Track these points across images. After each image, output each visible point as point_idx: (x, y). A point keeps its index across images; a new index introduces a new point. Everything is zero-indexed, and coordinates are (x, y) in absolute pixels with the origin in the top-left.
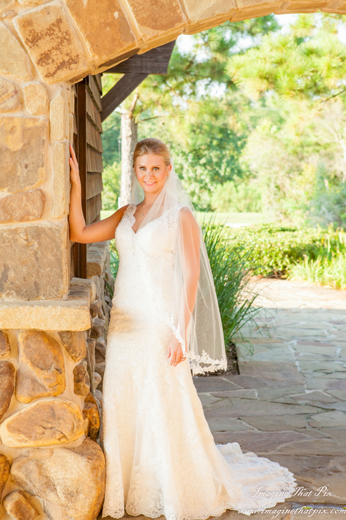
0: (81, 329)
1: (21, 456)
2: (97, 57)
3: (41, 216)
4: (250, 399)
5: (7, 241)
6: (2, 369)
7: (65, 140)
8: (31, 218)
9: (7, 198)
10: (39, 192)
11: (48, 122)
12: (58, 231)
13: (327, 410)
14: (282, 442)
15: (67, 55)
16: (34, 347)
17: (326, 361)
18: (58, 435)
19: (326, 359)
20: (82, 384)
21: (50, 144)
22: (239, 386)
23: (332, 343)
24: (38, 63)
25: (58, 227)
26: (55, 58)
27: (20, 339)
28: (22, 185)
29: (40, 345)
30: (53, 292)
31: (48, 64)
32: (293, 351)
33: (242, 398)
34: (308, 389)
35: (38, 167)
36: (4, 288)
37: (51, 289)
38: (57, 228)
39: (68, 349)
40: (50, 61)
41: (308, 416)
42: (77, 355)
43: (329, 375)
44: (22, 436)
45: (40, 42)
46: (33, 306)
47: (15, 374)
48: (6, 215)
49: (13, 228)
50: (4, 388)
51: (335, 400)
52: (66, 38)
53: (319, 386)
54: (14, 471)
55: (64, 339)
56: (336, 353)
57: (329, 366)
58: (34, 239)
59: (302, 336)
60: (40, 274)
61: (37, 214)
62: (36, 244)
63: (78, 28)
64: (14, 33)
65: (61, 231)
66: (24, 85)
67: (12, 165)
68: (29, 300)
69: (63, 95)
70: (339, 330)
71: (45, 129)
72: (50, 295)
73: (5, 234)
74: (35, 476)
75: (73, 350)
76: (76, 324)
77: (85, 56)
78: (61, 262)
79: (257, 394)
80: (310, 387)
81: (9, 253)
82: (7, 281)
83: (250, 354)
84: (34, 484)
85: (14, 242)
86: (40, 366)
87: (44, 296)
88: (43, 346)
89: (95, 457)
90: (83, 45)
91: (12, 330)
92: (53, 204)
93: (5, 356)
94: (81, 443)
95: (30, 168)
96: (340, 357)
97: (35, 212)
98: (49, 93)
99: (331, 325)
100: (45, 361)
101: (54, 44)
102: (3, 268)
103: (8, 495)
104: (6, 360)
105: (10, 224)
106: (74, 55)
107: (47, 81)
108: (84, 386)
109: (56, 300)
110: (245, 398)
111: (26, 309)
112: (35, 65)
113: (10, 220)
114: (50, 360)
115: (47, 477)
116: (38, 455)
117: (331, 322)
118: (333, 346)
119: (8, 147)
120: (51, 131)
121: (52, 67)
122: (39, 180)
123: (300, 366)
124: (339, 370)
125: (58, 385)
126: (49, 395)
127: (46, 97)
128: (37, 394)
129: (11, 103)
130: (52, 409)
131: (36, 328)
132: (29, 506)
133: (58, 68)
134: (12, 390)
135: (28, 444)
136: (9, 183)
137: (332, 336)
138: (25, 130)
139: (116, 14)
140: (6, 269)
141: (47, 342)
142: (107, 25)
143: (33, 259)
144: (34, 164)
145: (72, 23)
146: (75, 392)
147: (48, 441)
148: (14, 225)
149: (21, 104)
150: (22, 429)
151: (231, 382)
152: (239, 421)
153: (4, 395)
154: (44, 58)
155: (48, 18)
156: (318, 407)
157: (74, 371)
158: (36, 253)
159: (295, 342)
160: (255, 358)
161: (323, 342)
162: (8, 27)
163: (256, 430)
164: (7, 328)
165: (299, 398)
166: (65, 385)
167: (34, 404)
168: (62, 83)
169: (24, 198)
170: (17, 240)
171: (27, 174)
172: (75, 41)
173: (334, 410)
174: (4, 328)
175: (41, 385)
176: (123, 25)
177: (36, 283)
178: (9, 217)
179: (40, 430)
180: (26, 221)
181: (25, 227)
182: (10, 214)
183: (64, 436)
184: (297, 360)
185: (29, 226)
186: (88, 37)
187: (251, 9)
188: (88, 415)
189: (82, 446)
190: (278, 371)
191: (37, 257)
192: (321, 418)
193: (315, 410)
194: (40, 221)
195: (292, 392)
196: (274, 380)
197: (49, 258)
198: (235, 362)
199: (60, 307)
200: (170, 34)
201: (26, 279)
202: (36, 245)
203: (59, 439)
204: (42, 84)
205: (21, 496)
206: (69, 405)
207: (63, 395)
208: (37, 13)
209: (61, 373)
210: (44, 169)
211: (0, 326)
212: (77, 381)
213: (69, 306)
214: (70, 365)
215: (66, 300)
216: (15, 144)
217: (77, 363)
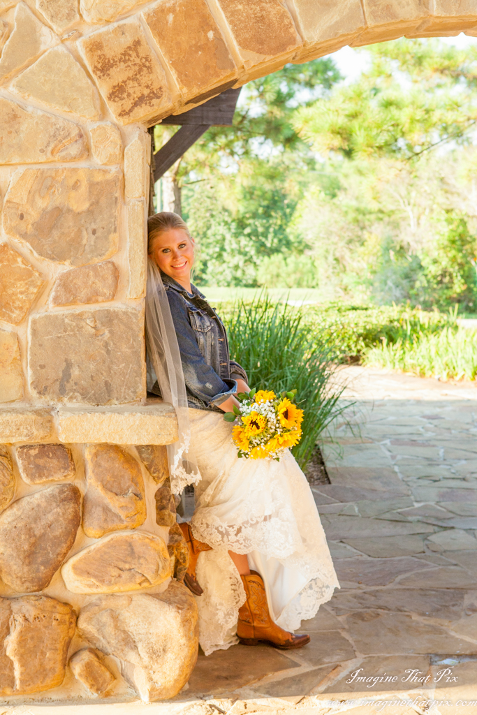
0: (167, 442)
1: (91, 604)
2: (185, 90)
3: (113, 297)
4: (350, 516)
5: (69, 329)
6: (65, 494)
7: (143, 198)
8: (100, 299)
9: (69, 273)
10: (110, 265)
11: (122, 175)
12: (136, 315)
13: (445, 528)
14: (400, 572)
15: (147, 87)
16: (106, 466)
17: (429, 465)
18: (139, 579)
19: (429, 462)
20: (167, 512)
21: (125, 203)
22: (333, 499)
23: (432, 443)
24: (110, 99)
25: (136, 310)
26: (131, 91)
27: (88, 455)
28: (89, 256)
29: (113, 463)
30: (128, 394)
31: (122, 99)
32: (388, 454)
33: (339, 515)
34: (417, 501)
35: (109, 233)
36: (65, 390)
37: (127, 391)
38: (134, 312)
39: (148, 468)
40: (125, 95)
41: (425, 537)
42: (160, 475)
43: (437, 483)
44: (93, 580)
45: (113, 71)
46: (104, 413)
47: (81, 501)
48: (68, 296)
49: (78, 312)
50: (67, 518)
51: (451, 515)
52: (146, 66)
53: (426, 498)
54: (83, 624)
55: (143, 455)
56: (438, 454)
57: (434, 471)
58: (104, 326)
59: (395, 435)
60: (112, 372)
61: (108, 294)
62: (107, 332)
63: (161, 52)
64: (79, 59)
65: (139, 315)
66: (91, 126)
67: (76, 230)
68: (98, 405)
69: (141, 138)
70: (436, 426)
71: (119, 184)
72: (126, 399)
73: (66, 321)
74: (109, 630)
75: (155, 469)
76: (160, 436)
77: (170, 89)
78: (140, 356)
79: (356, 509)
80: (418, 499)
81: (72, 345)
82: (70, 380)
83: (339, 458)
84: (108, 641)
85: (78, 330)
86: (114, 490)
87: (117, 399)
88: (118, 464)
89: (186, 606)
90: (167, 75)
91: (76, 444)
92: (128, 280)
93: (69, 477)
94: (166, 587)
95: (99, 234)
96: (445, 460)
97: (105, 291)
98: (123, 137)
99: (425, 420)
100: (120, 484)
101: (131, 74)
102: (64, 364)
103: (75, 654)
104: (69, 482)
105: (73, 307)
106: (155, 87)
107: (121, 122)
108: (169, 515)
109: (132, 405)
110: (343, 515)
111: (95, 418)
112: (106, 100)
113: (74, 302)
114: (126, 482)
115: (124, 632)
116: (112, 603)
117: (424, 417)
118: (434, 446)
119: (71, 207)
120: (126, 187)
121: (128, 104)
122: (110, 249)
123: (401, 472)
124: (448, 477)
125: (138, 515)
126: (126, 527)
127: (119, 142)
128: (111, 526)
129: (74, 150)
130: (130, 545)
131: (109, 441)
132: (103, 668)
133: (135, 104)
134: (78, 521)
135: (99, 590)
136: (72, 253)
137: (429, 435)
138: (92, 185)
139: (211, 35)
140: (69, 365)
141: (122, 459)
142: (199, 48)
143: (103, 352)
144: (103, 228)
145: (154, 46)
146: (158, 523)
147: (126, 586)
148: (79, 309)
149: (87, 150)
150: (92, 571)
151: (323, 494)
152: (341, 544)
153: (68, 528)
154: (117, 92)
155: (122, 39)
156: (434, 525)
157: (155, 496)
158: (106, 345)
159: (387, 442)
160: (346, 463)
161: (421, 442)
162: (71, 51)
163: (365, 557)
164: (71, 442)
165: (409, 514)
166: (146, 515)
167: (106, 540)
168: (140, 124)
169: (92, 273)
170: (82, 327)
171: (95, 242)
172: (157, 69)
173: (453, 528)
174: (67, 442)
175: (115, 514)
176: (220, 47)
177: (106, 384)
178: (72, 298)
179: (115, 572)
180: (94, 302)
181: (92, 311)
182: (73, 294)
183: (147, 580)
184: (395, 464)
185: (97, 309)
186: (174, 64)
187: (383, 29)
188: (175, 552)
189: (168, 591)
190: (376, 478)
191: (108, 350)
192: (439, 539)
193: (431, 529)
194: (112, 302)
195: (399, 506)
196: (373, 490)
197: (123, 350)
198: (322, 468)
199: (139, 414)
200: (278, 60)
201: (94, 379)
202: (107, 334)
203: (140, 584)
204: (115, 125)
205: (92, 656)
206: (152, 540)
207: (143, 527)
208: (108, 33)
209: (141, 499)
210: (117, 234)
211: (62, 439)
212: (160, 508)
213: (150, 413)
214: (151, 488)
215: (146, 405)
216: (79, 203)
217: (160, 485)
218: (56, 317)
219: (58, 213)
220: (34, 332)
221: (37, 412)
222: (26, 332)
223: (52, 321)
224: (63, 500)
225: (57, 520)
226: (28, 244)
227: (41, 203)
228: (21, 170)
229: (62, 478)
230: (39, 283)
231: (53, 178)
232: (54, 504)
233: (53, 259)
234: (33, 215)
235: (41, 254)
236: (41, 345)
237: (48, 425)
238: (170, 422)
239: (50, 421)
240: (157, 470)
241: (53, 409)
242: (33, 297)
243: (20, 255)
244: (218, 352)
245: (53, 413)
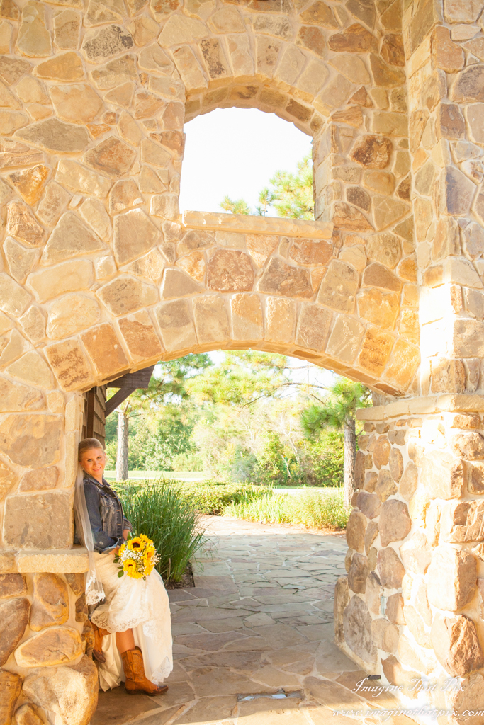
0: (82, 571)
1: (32, 674)
2: (101, 374)
3: (55, 486)
4: (203, 606)
5: (28, 504)
6: (20, 604)
7: (76, 431)
8: (48, 487)
9: (30, 473)
10: (54, 468)
11: (64, 418)
12: (68, 497)
13: (255, 612)
14: (226, 641)
15: (80, 372)
16: (46, 586)
17: (251, 574)
18: (62, 656)
19: (251, 572)
20: (82, 613)
21: (64, 434)
22: (195, 596)
23: (253, 560)
24: (59, 378)
25: (68, 494)
26: (71, 374)
27: (35, 580)
28: (42, 463)
29: (50, 585)
30: (61, 543)
31: (66, 378)
32: (229, 567)
33: (197, 606)
35: (55, 450)
36: (24, 541)
37: (60, 541)
39: (71, 587)
40: (68, 376)
41: (243, 618)
42: (79, 591)
43: (253, 585)
44: (33, 658)
45: (61, 364)
46: (45, 554)
47: (30, 608)
48: (29, 486)
49: (34, 495)
50: (20, 620)
51: (259, 604)
52: (80, 361)
53: (247, 594)
54: (25, 688)
55: (69, 580)
56: (256, 567)
57: (253, 577)
58: (49, 503)
59: (234, 556)
60: (52, 530)
61: (52, 485)
62: (50, 506)
63: (89, 354)
64: (44, 357)
65: (70, 497)
66: (48, 392)
67: (36, 449)
68: (43, 550)
69: (75, 399)
70: (257, 550)
71: (62, 423)
72: (60, 545)
73: (27, 500)
74: (42, 691)
76: (79, 568)
77: (93, 373)
78: (69, 520)
79: (207, 602)
80: (242, 595)
81: (29, 514)
82: (27, 535)
83: (201, 571)
84: (40, 698)
85: (34, 506)
86: (49, 601)
87: (55, 546)
88: (52, 585)
89: (90, 673)
90: (92, 366)
91: (29, 573)
92: (64, 477)
93: (23, 594)
94: (79, 661)
95: (49, 451)
96: (259, 570)
97: (51, 483)
98: (66, 398)
99: (251, 547)
100: (53, 597)
101: (71, 365)
102: (25, 525)
103: (19, 708)
104: (22, 597)
105: (32, 492)
106: (85, 372)
107: (65, 390)
108: (83, 615)
109: (63, 549)
110: (199, 606)
111: (40, 557)
112: (57, 379)
113: (32, 489)
114: (57, 596)
115: (51, 691)
116: (45, 673)
117: (251, 545)
118: (254, 562)
119: (34, 436)
120: (66, 425)
121: (69, 381)
122: (55, 459)
123: (234, 579)
124: (260, 580)
125: (63, 616)
126: (56, 624)
127: (63, 401)
128: (46, 623)
129: (38, 405)
130: (58, 635)
131: (48, 571)
132: (36, 716)
133: (73, 381)
134: (26, 621)
135: (37, 665)
136: (33, 462)
137: (253, 555)
138: (46, 424)
139: (116, 346)
140: (27, 526)
141: (56, 582)
142: (110, 353)
143: (48, 518)
144: (52, 448)
145: (85, 351)
146: (76, 620)
147: (54, 662)
148: (35, 493)
149: (45, 405)
150: (33, 653)
151: (189, 594)
152: (196, 625)
153: (20, 626)
154: (64, 374)
155: (68, 348)
156: (249, 610)
157: (76, 604)
158: (50, 514)
159: (230, 560)
160: (205, 574)
161: (248, 560)
162: (40, 353)
163: (209, 633)
164: (25, 572)
165: (236, 604)
166: (69, 616)
167: (43, 632)
168: (76, 391)
169: (43, 473)
170: (36, 504)
171: (46, 455)
172: (86, 363)
173: (259, 612)
174: (23, 572)
175: (49, 616)
176: (120, 352)
177: (49, 537)
178: (31, 487)
179: (47, 653)
180: (44, 489)
181: (43, 494)
182: (32, 485)
183: (67, 657)
184: (232, 574)
185: (46, 493)
186: (95, 361)
187: (207, 346)
188: (86, 638)
189: (80, 663)
190: (220, 583)
191: (51, 517)
192: (252, 619)
193: (247, 613)
194: (55, 489)
195: (231, 599)
196: (218, 590)
197: (59, 517)
198: (191, 577)
199: (66, 555)
200: (152, 360)
201: (42, 534)
202: (51, 507)
203: (62, 660)
204: (61, 391)
205: (30, 708)
206: (71, 632)
207: (67, 624)
208: (60, 344)
209: (65, 606)
210: (59, 451)
211: (20, 571)
212: (78, 611)
213: (73, 554)
214: (73, 599)
215: (72, 549)
216: (38, 433)
217: (79, 597)
218: (21, 498)
219: (26, 439)
220: (8, 507)
221: (6, 555)
222: (3, 507)
223: (19, 500)
224: (18, 608)
225: (13, 621)
226: (8, 456)
227: (17, 434)
228: (7, 415)
229: (19, 594)
230: (13, 478)
231: (25, 420)
232: (12, 611)
233: (21, 465)
234: (12, 440)
235: (15, 462)
236: (11, 514)
237: (12, 562)
238: (85, 560)
239: (13, 560)
240: (77, 588)
241: (16, 552)
242: (8, 486)
243: (3, 462)
244: (116, 517)
245: (15, 555)
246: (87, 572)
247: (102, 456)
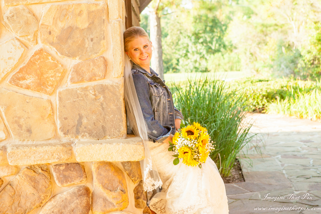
0: (138, 159)
3: (105, 77)
4: (256, 200)
5: (80, 96)
6: (81, 192)
7: (119, 19)
8: (97, 78)
9: (79, 64)
10: (102, 59)
11: (106, 6)
12: (118, 87)
13: (313, 206)
16: (104, 174)
17: (304, 169)
19: (304, 168)
20: (141, 200)
21: (109, 22)
22: (246, 190)
23: (306, 156)
25: (118, 84)
27: (93, 168)
28: (90, 54)
29: (108, 173)
30: (116, 133)
32: (280, 163)
33: (250, 199)
34: (296, 191)
35: (101, 40)
36: (79, 132)
37: (115, 131)
38: (117, 85)
39: (129, 175)
42: (136, 179)
43: (308, 180)
46: (101, 144)
47: (91, 195)
48: (79, 77)
49: (85, 86)
50: (83, 206)
51: (317, 198)
53: (302, 188)
55: (125, 168)
56: (310, 163)
57: (307, 173)
58: (100, 94)
59: (284, 152)
60: (106, 120)
61: (102, 75)
62: (102, 97)
65: (120, 87)
67: (81, 39)
68: (98, 140)
70: (308, 146)
71: (105, 11)
72: (114, 135)
73: (78, 92)
75: (133, 175)
76: (134, 156)
78: (121, 110)
79: (260, 196)
80: (297, 189)
81: (82, 105)
82: (82, 126)
83: (250, 166)
85: (85, 97)
86: (109, 188)
87: (109, 136)
88: (111, 173)
91: (87, 162)
92: (113, 67)
93: (83, 182)
95: (94, 41)
96: (313, 166)
97: (100, 73)
99: (302, 143)
100: (112, 185)
102: (78, 116)
104: (83, 185)
105: (82, 83)
108: (142, 202)
109: (118, 139)
110: (252, 199)
111: (97, 147)
113: (82, 81)
114: (116, 184)
117: (301, 141)
118: (307, 158)
119: (78, 26)
120: (109, 13)
122: (102, 50)
123: (286, 174)
124: (315, 176)
125: (123, 202)
126: (117, 210)
128: (108, 209)
131: (105, 160)
134: (89, 207)
136: (80, 53)
137: (305, 151)
138: (89, 13)
140: (81, 117)
141: (113, 170)
143: (100, 109)
144: (97, 38)
146: (136, 206)
148: (85, 84)
151: (240, 188)
153: (83, 212)
156: (306, 204)
157: (134, 191)
158: (102, 104)
159: (279, 156)
160: (254, 169)
161: (299, 156)
164: (83, 161)
166: (128, 202)
169: (91, 64)
170: (88, 95)
171: (93, 46)
174: (81, 161)
175: (110, 202)
177: (103, 127)
178: (81, 79)
180: (94, 80)
181: (93, 85)
182: (81, 76)
184: (283, 169)
185: (96, 84)
190: (272, 177)
191: (103, 107)
194: (104, 80)
195: (285, 193)
196: (270, 185)
197: (112, 107)
198: (240, 172)
199: (122, 144)
201: (95, 124)
202: (102, 98)
207: (127, 209)
209: (125, 193)
210: (105, 41)
211: (78, 160)
212: (137, 198)
213: (128, 143)
214: (131, 186)
215: (126, 138)
216: (82, 23)
217: (136, 185)
218: (72, 90)
219: (71, 29)
220: (60, 99)
221: (63, 145)
222: (56, 99)
223: (70, 92)
224: (80, 195)
225: (77, 207)
226: (54, 49)
227: (61, 25)
228: (48, 6)
229: (79, 182)
230: (62, 71)
231: (67, 10)
232: (75, 198)
233: (69, 56)
234: (57, 32)
235: (62, 54)
236: (64, 106)
237: (70, 152)
238: (140, 148)
239: (71, 150)
240: (134, 176)
241: (73, 143)
242: (58, 79)
243: (50, 55)
244: (167, 107)
245: (72, 145)
246: (143, 161)
247: (149, 45)
